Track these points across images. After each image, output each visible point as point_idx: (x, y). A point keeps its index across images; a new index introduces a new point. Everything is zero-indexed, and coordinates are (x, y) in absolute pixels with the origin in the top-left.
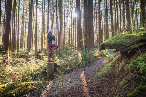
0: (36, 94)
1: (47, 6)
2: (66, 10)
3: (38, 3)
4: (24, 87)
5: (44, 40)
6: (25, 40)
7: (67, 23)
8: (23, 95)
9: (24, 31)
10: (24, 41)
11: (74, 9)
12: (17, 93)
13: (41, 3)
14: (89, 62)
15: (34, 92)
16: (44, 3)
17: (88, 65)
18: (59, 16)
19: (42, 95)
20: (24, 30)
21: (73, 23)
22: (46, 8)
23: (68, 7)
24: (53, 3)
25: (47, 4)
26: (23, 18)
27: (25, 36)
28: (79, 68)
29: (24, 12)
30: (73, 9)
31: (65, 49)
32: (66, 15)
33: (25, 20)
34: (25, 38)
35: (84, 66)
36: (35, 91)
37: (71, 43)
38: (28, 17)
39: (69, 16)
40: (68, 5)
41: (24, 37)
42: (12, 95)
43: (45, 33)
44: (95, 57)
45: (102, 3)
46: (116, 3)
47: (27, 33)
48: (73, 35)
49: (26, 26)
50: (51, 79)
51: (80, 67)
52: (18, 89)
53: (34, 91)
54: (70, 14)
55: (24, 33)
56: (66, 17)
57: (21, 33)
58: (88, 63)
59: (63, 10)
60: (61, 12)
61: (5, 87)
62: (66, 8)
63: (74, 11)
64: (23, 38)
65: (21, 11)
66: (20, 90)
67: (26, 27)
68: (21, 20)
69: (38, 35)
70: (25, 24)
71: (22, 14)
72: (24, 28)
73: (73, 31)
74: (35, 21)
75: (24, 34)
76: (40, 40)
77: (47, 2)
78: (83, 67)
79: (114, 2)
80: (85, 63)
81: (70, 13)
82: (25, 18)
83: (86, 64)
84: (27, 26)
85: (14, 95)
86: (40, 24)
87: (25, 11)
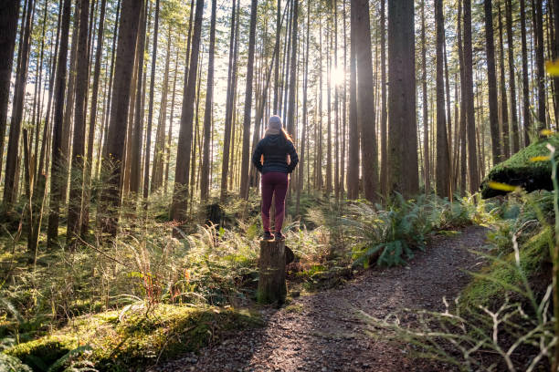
0: (229, 357)
1: (243, 45)
2: (311, 58)
3: (217, 36)
4: (185, 326)
5: (232, 164)
6: (168, 165)
7: (313, 103)
8: (182, 356)
9: (167, 134)
10: (165, 168)
11: (340, 52)
12: (162, 346)
13: (226, 36)
14: (414, 248)
15: (221, 350)
16: (236, 35)
17: (410, 257)
18: (287, 79)
19: (253, 362)
20: (167, 129)
21: (336, 103)
22: (242, 53)
23: (318, 47)
24: (264, 36)
25: (243, 40)
26: (165, 91)
27: (169, 152)
28: (373, 267)
29: (167, 69)
30: (336, 52)
31: (306, 199)
32: (310, 77)
33: (169, 97)
34: (168, 158)
35: (397, 262)
36: (224, 343)
37: (324, 179)
38: (180, 87)
39: (321, 80)
40: (318, 41)
41: (165, 153)
42: (146, 353)
43: (235, 142)
44: (435, 228)
45: (449, 27)
46: (505, 24)
47: (177, 141)
48: (333, 149)
49: (172, 117)
50: (276, 302)
51: (379, 262)
52: (164, 330)
53: (219, 344)
54: (323, 73)
55: (167, 138)
56: (309, 84)
57: (157, 142)
58: (409, 251)
59: (300, 58)
60: (294, 67)
61: (119, 321)
62: (311, 51)
63: (340, 62)
64: (162, 156)
65: (160, 65)
66: (170, 336)
67: (174, 119)
68: (158, 97)
69: (211, 148)
70: (169, 109)
71: (163, 75)
72: (168, 122)
73: (333, 135)
74: (204, 99)
75: (167, 145)
76: (217, 164)
77: (245, 33)
78: (393, 266)
79: (500, 19)
80: (399, 251)
81: (323, 69)
82: (172, 90)
83: (403, 256)
84: (177, 117)
85: (151, 354)
86: (218, 110)
87: (172, 66)
